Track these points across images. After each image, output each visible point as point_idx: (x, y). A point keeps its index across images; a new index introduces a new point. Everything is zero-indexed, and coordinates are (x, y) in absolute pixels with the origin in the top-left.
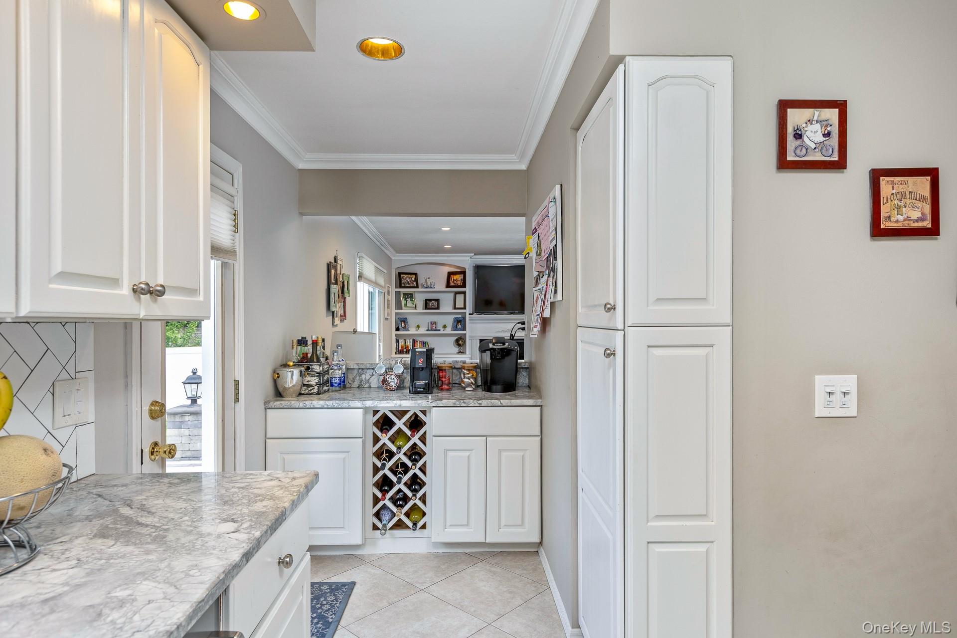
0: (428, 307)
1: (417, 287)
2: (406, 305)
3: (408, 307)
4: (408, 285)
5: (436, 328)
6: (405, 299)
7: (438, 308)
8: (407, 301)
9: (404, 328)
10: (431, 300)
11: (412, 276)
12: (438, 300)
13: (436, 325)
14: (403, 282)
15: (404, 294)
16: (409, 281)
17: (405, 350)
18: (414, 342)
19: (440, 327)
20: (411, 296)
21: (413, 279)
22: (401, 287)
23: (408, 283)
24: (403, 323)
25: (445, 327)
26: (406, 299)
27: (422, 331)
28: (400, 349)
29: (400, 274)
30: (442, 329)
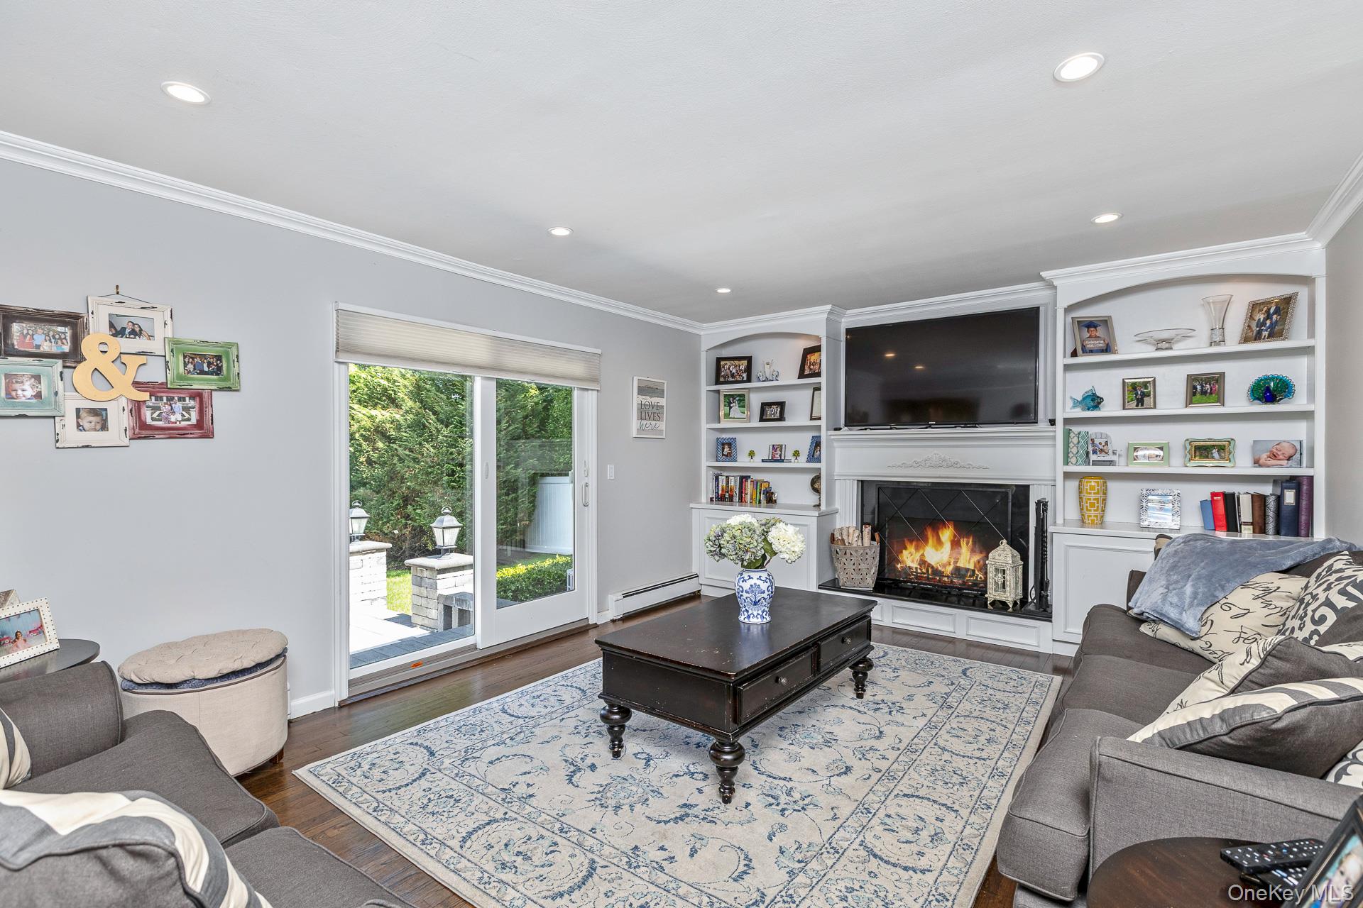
0: (764, 418)
1: (749, 380)
2: (727, 416)
3: (731, 418)
4: (731, 379)
5: (780, 456)
6: (729, 405)
7: (781, 418)
8: (731, 408)
9: (727, 456)
10: (770, 404)
11: (742, 362)
12: (781, 405)
13: (781, 451)
14: (723, 374)
15: (725, 396)
16: (734, 371)
17: (727, 496)
18: (743, 479)
19: (789, 455)
20: (741, 399)
21: (742, 368)
22: (717, 382)
23: (733, 376)
24: (726, 446)
25: (796, 454)
26: (730, 403)
27: (756, 462)
28: (720, 492)
29: (719, 360)
30: (793, 459)
